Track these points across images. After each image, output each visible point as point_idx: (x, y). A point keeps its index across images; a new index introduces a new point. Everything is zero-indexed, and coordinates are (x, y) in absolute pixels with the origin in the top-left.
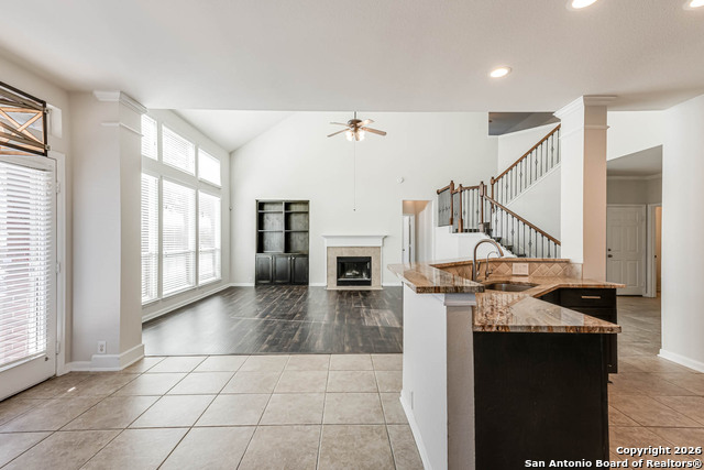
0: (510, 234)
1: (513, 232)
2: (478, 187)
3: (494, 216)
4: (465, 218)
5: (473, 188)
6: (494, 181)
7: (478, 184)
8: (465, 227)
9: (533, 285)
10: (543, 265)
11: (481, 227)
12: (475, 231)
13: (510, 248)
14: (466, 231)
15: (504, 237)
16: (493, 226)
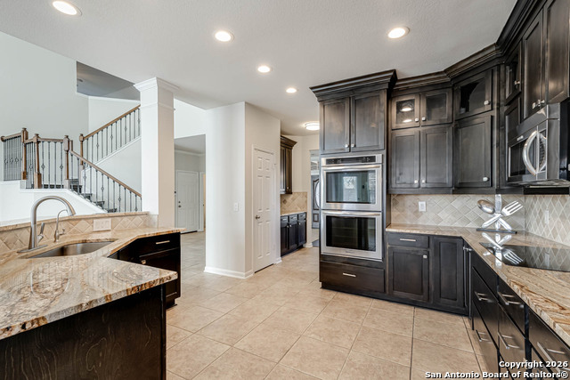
0: (100, 190)
1: (103, 189)
2: (61, 141)
3: (82, 172)
4: (45, 173)
5: (56, 141)
6: (83, 139)
7: (62, 137)
8: (45, 182)
9: (112, 241)
10: (125, 219)
11: (66, 183)
12: (58, 187)
13: (100, 204)
14: (46, 187)
15: (94, 193)
16: (82, 183)
